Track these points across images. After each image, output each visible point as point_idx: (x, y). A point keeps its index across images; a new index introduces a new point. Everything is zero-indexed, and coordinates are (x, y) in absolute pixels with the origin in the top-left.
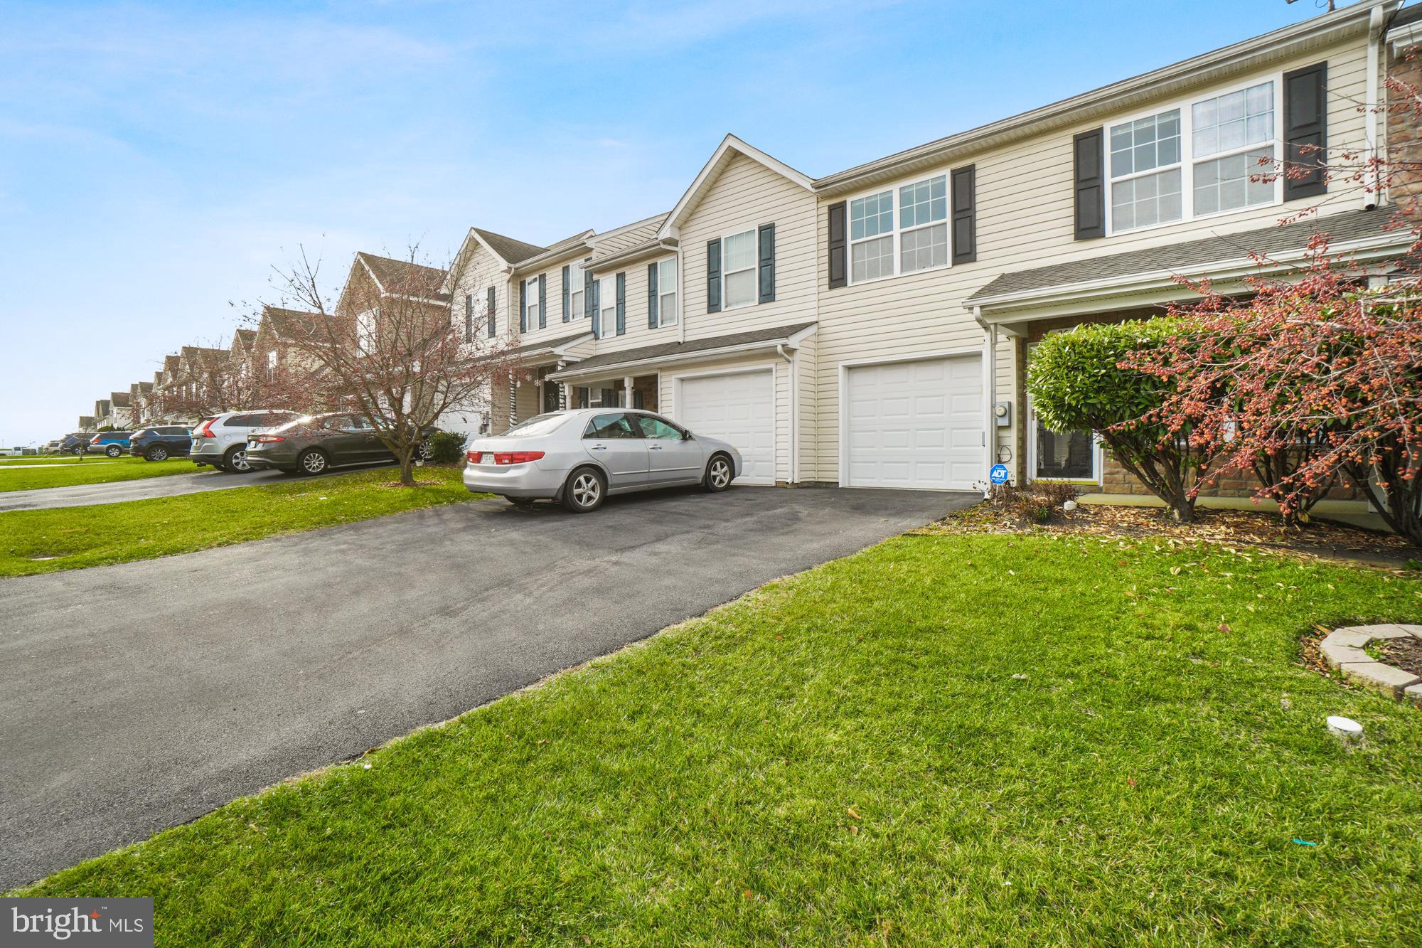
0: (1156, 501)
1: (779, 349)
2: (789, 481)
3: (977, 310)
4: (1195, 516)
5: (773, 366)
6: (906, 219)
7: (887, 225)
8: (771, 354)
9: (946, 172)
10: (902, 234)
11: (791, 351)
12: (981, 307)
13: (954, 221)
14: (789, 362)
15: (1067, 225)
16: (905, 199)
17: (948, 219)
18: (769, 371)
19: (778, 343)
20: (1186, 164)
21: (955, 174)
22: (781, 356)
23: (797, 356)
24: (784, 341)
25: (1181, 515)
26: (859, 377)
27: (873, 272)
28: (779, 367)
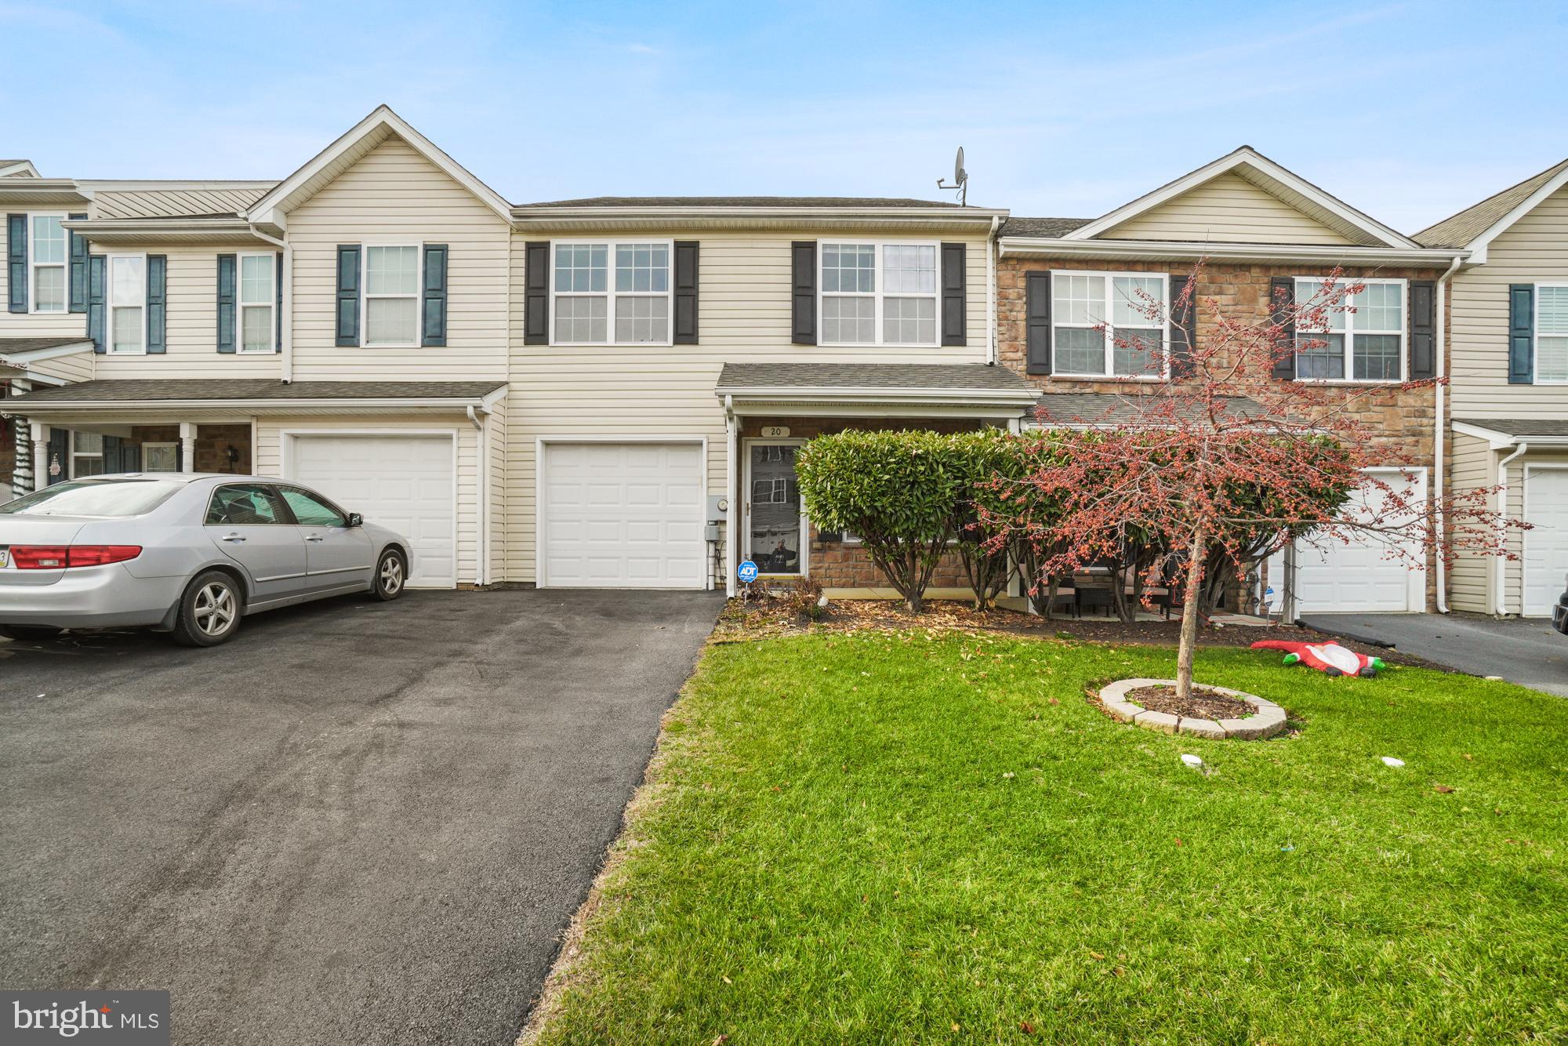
0: (893, 593)
1: (470, 411)
2: (479, 581)
3: (729, 400)
4: (924, 608)
5: (454, 432)
6: (622, 281)
7: (600, 281)
8: (460, 416)
9: (669, 241)
10: (618, 297)
11: (482, 415)
12: (733, 396)
13: (677, 296)
14: (479, 428)
15: (784, 326)
16: (622, 258)
17: (670, 293)
18: (449, 438)
19: (469, 404)
20: (879, 294)
21: (678, 245)
22: (472, 420)
23: (489, 424)
24: (477, 401)
25: (914, 606)
26: (561, 457)
27: (581, 335)
28: (461, 434)
